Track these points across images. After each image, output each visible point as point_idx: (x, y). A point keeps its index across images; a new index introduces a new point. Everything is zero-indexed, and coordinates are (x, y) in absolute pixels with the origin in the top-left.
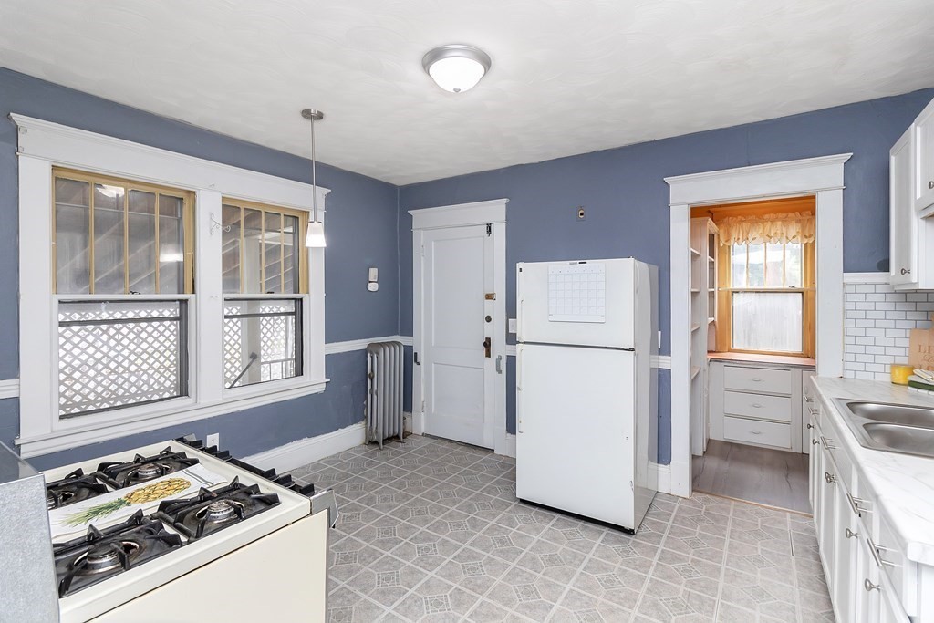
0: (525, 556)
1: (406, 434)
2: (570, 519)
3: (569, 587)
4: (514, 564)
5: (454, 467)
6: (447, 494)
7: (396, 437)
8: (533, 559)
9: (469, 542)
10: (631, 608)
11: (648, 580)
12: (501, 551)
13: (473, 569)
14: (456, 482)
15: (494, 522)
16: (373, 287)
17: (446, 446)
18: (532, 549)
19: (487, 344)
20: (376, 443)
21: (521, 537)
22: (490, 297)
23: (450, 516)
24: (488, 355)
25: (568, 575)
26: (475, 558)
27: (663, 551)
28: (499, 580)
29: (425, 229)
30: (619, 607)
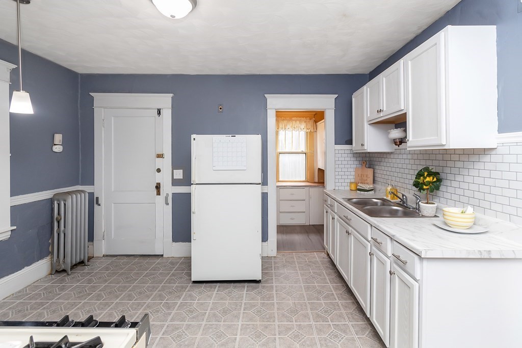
0: (209, 315)
1: (90, 258)
2: (225, 285)
3: (240, 323)
4: (204, 323)
5: (138, 273)
6: (140, 293)
7: (82, 263)
8: (214, 315)
9: (169, 320)
10: (274, 321)
11: (276, 304)
12: (193, 318)
13: (179, 336)
14: (143, 283)
15: (181, 301)
16: (58, 149)
17: (126, 260)
18: (212, 309)
19: (158, 187)
20: (64, 271)
21: (202, 304)
22: (160, 156)
23: (149, 307)
24: (159, 193)
25: (237, 317)
26: (177, 329)
27: (276, 286)
28: (199, 336)
29: (105, 108)
30: (269, 323)
